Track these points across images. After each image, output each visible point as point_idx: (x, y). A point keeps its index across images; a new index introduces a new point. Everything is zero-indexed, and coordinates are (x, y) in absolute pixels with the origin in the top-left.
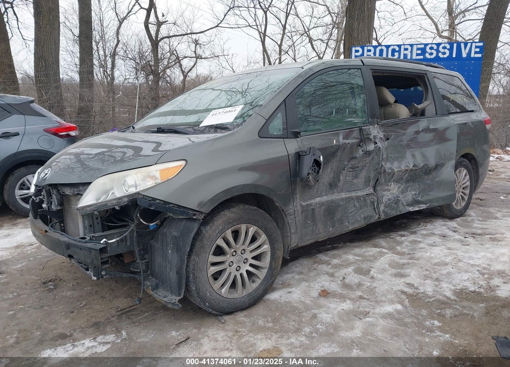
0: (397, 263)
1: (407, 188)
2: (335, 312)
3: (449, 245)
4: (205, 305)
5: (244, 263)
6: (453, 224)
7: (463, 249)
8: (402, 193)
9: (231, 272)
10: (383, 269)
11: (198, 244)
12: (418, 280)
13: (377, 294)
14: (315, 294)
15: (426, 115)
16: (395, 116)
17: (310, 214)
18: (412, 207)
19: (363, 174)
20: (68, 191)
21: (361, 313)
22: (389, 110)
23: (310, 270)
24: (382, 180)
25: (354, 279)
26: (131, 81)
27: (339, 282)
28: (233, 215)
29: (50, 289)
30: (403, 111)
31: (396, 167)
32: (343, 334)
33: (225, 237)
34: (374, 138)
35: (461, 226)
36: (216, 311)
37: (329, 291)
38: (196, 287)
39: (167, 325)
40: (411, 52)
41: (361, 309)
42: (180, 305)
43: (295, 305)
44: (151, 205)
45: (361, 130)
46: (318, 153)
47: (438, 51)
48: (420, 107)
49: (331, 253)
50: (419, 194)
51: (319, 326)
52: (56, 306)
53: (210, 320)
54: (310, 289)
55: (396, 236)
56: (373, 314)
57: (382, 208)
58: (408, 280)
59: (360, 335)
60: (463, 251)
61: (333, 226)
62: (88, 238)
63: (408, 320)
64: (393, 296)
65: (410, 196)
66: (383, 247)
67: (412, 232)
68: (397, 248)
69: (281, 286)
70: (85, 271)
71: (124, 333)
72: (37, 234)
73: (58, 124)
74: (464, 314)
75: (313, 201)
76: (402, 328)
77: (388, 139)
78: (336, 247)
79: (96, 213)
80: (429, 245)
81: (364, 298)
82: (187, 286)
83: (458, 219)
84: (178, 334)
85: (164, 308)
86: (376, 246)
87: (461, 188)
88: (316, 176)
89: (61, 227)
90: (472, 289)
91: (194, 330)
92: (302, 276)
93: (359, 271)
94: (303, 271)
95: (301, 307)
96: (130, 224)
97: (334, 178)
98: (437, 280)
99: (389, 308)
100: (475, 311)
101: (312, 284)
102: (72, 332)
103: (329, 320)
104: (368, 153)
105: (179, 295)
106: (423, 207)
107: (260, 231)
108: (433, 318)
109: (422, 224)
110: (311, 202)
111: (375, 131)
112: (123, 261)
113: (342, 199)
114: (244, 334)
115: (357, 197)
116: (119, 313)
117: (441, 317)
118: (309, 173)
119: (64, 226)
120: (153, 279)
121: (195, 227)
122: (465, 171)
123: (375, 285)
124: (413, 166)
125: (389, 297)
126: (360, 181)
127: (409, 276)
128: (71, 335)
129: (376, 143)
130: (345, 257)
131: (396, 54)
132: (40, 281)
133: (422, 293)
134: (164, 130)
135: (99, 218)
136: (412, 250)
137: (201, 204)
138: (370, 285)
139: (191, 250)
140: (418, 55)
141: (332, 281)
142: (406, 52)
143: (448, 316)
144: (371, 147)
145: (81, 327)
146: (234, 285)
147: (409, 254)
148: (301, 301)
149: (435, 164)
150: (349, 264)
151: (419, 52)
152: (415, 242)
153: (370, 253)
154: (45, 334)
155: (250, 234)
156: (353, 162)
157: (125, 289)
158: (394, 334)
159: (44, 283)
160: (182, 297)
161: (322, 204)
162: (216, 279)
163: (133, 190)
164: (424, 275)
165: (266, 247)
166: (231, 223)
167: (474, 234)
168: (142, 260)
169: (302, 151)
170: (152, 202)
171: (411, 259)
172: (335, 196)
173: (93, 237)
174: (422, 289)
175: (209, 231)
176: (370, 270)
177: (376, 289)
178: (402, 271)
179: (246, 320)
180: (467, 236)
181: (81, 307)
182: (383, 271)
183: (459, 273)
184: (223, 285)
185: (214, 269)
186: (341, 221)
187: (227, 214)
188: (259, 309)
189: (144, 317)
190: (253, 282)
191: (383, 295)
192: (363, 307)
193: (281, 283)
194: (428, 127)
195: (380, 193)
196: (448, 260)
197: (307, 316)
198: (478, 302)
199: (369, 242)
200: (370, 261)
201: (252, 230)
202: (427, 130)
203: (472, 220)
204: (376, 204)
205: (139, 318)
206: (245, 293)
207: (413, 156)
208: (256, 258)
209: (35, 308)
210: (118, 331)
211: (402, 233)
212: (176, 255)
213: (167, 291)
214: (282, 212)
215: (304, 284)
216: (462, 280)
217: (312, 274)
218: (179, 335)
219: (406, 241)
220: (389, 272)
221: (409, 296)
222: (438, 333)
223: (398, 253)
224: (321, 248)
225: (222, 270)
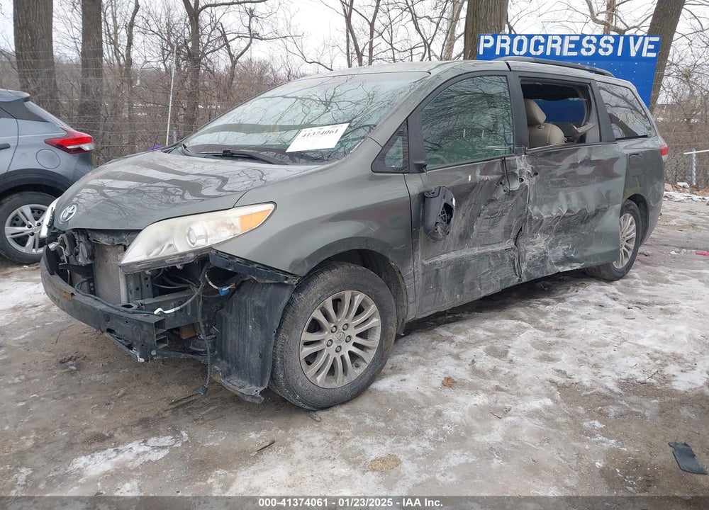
0: (542, 342)
1: (557, 241)
2: (466, 408)
3: (608, 319)
4: (295, 398)
5: (346, 341)
6: (611, 288)
7: (627, 325)
8: (551, 247)
9: (330, 353)
10: (524, 350)
11: (288, 318)
12: (571, 366)
13: (518, 385)
14: (437, 383)
15: (587, 141)
16: (544, 141)
17: (433, 276)
18: (562, 267)
19: (503, 222)
20: (103, 240)
21: (499, 410)
22: (537, 131)
23: (427, 350)
24: (527, 230)
25: (486, 362)
26: (154, 64)
27: (467, 367)
28: (335, 278)
29: (72, 370)
30: (556, 134)
31: (545, 212)
32: (478, 438)
33: (323, 307)
34: (520, 173)
35: (621, 292)
36: (309, 405)
37: (456, 380)
38: (284, 374)
39: (242, 423)
40: (562, 46)
41: (500, 405)
42: (263, 399)
43: (413, 398)
44: (229, 265)
45: (504, 161)
46: (450, 194)
47: (598, 46)
48: (581, 130)
49: (454, 326)
50: (572, 249)
51: (445, 427)
52: (84, 395)
53: (299, 418)
54: (430, 376)
55: (539, 305)
56: (515, 411)
57: (524, 268)
58: (558, 366)
59: (500, 439)
60: (627, 327)
61: (461, 293)
62: (135, 307)
63: (561, 420)
64: (539, 388)
65: (560, 251)
66: (522, 320)
67: (559, 298)
68: (541, 320)
69: (390, 371)
70: (127, 350)
71: (185, 435)
72: (57, 297)
73: (65, 133)
74: (632, 413)
75: (437, 259)
76: (554, 431)
77: (536, 174)
78: (460, 317)
79: (147, 272)
80: (582, 317)
81: (502, 390)
82: (273, 372)
83: (618, 282)
84: (258, 436)
85: (237, 400)
86: (512, 318)
87: (625, 241)
88: (446, 226)
89: (90, 287)
90: (641, 379)
91: (280, 431)
92: (418, 358)
93: (493, 352)
94: (419, 350)
95: (419, 399)
96: (191, 286)
97: (465, 227)
98: (595, 366)
99: (536, 404)
100: (646, 409)
101: (432, 369)
102: (112, 431)
103: (458, 419)
104: (511, 194)
105: (262, 386)
106: (577, 266)
107: (370, 300)
108: (592, 417)
109: (572, 288)
110: (434, 261)
111: (522, 164)
112: (179, 336)
113: (475, 256)
114: (348, 437)
115: (493, 252)
116: (173, 406)
117: (602, 416)
118: (437, 223)
119: (94, 287)
120: (223, 362)
121: (287, 294)
122: (631, 218)
123: (514, 371)
124: (567, 212)
125: (534, 388)
126: (498, 231)
127: (559, 360)
128: (111, 436)
129: (523, 180)
130: (473, 332)
131: (541, 48)
132: (55, 359)
133: (576, 383)
134: (233, 154)
135: (149, 279)
136: (560, 324)
137: (295, 264)
138: (509, 372)
139: (280, 326)
140: (570, 50)
141: (458, 365)
142: (554, 46)
143: (612, 415)
144: (516, 186)
145: (123, 425)
146: (332, 371)
147: (557, 330)
148: (418, 392)
149: (594, 209)
150: (478, 343)
151: (573, 46)
152: (562, 313)
153: (506, 327)
154: (74, 435)
155: (355, 303)
156: (491, 206)
157: (177, 372)
158: (545, 439)
159: (62, 362)
160: (266, 387)
161: (448, 263)
162: (309, 363)
163: (202, 243)
164: (579, 360)
165: (376, 321)
166: (332, 289)
167: (639, 303)
168: (207, 336)
169: (428, 192)
170: (230, 261)
171: (560, 336)
172: (466, 253)
173: (142, 305)
174: (576, 379)
175: (304, 299)
176: (507, 351)
177: (518, 378)
178: (550, 353)
179: (348, 418)
180: (631, 305)
181: (120, 397)
182: (524, 352)
183: (624, 357)
184: (319, 371)
185: (307, 351)
186: (472, 285)
187: (328, 277)
188: (364, 403)
189: (209, 413)
190: (357, 366)
191: (527, 386)
192: (501, 402)
193: (391, 366)
194: (589, 159)
195: (523, 247)
196: (609, 338)
197: (429, 413)
198: (648, 396)
199: (502, 312)
200: (507, 338)
201: (359, 298)
202: (587, 162)
203: (636, 284)
204: (516, 262)
205: (202, 413)
206: (346, 381)
207: (568, 198)
208: (362, 335)
209: (54, 398)
210: (175, 432)
211: (547, 300)
212: (260, 332)
213: (245, 379)
214: (398, 274)
215: (422, 369)
216: (628, 367)
217: (430, 355)
218: (259, 438)
219: (552, 312)
220: (533, 355)
221: (561, 388)
222: (601, 438)
223: (543, 329)
224: (440, 319)
225: (317, 352)
